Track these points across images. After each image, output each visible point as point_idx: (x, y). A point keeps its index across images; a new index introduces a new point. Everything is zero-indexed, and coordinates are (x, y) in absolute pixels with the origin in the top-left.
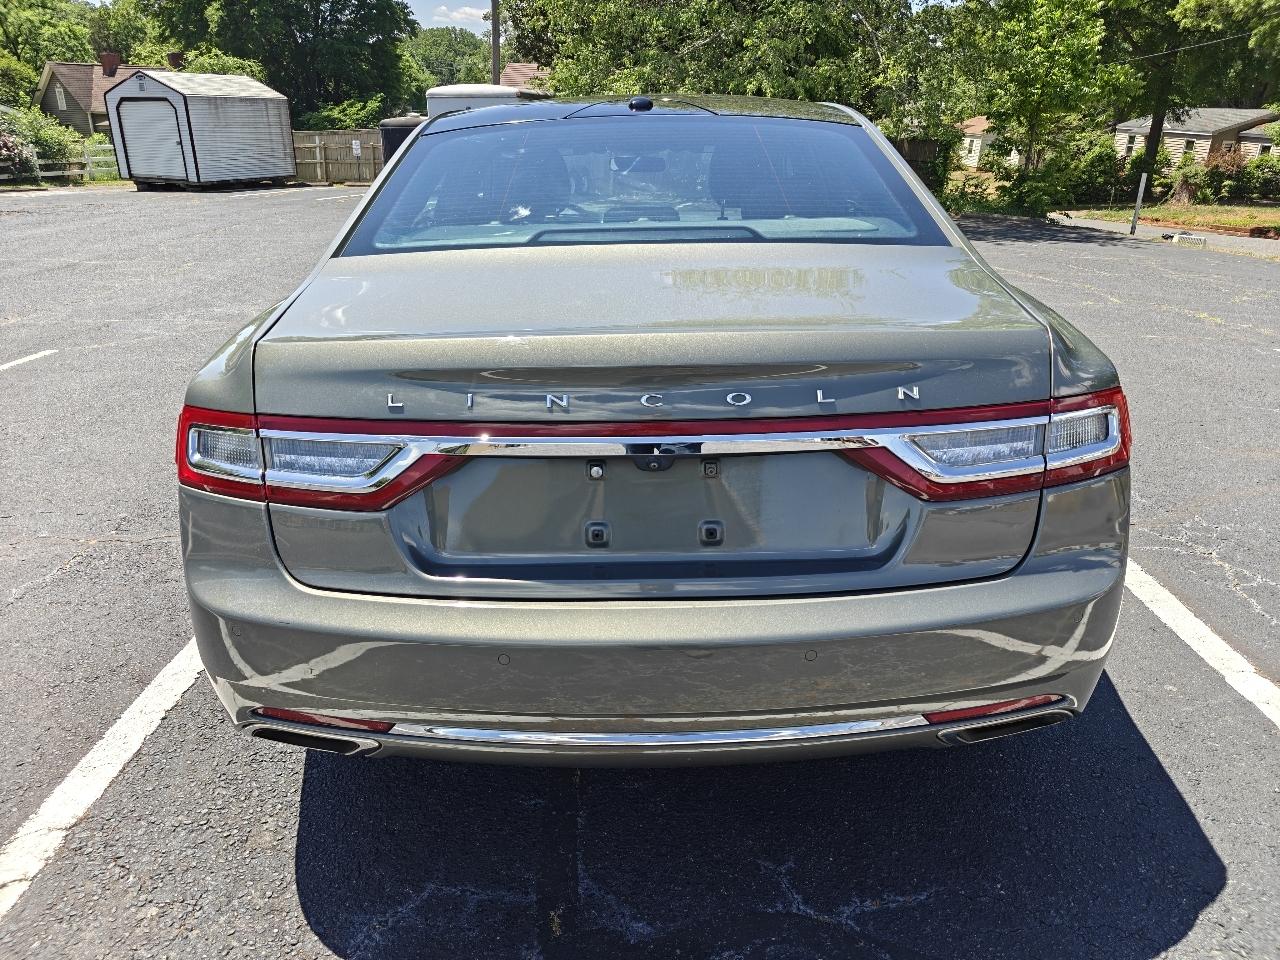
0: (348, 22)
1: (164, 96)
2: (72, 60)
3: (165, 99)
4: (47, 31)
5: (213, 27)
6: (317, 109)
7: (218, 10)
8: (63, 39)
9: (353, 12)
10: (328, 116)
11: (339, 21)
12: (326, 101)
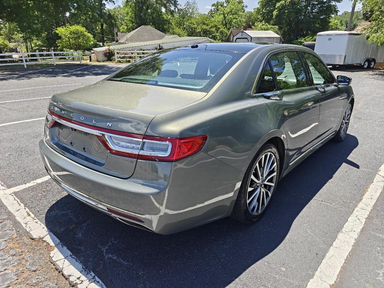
0: (315, 12)
1: (246, 37)
2: (238, 28)
3: (247, 38)
4: (234, 20)
5: (274, 17)
6: (297, 39)
7: (276, 12)
8: (238, 22)
9: (318, 9)
10: (300, 41)
11: (313, 12)
12: (301, 37)
